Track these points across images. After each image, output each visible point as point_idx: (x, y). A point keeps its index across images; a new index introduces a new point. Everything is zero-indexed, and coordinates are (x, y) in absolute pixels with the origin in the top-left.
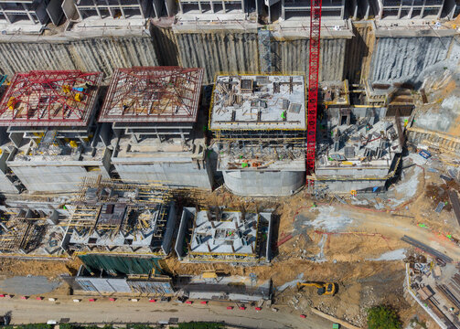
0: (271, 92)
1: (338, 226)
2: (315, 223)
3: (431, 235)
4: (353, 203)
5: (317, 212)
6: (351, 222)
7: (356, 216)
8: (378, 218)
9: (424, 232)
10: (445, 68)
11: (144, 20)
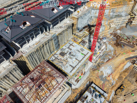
0: (70, 51)
1: (110, 70)
2: (105, 75)
3: (128, 54)
4: (105, 62)
5: (102, 72)
6: (111, 66)
7: (110, 64)
8: (115, 60)
9: (126, 55)
10: (92, 17)
11: (8, 61)
